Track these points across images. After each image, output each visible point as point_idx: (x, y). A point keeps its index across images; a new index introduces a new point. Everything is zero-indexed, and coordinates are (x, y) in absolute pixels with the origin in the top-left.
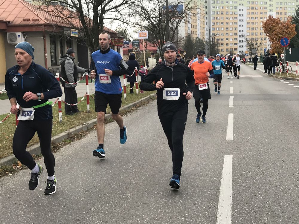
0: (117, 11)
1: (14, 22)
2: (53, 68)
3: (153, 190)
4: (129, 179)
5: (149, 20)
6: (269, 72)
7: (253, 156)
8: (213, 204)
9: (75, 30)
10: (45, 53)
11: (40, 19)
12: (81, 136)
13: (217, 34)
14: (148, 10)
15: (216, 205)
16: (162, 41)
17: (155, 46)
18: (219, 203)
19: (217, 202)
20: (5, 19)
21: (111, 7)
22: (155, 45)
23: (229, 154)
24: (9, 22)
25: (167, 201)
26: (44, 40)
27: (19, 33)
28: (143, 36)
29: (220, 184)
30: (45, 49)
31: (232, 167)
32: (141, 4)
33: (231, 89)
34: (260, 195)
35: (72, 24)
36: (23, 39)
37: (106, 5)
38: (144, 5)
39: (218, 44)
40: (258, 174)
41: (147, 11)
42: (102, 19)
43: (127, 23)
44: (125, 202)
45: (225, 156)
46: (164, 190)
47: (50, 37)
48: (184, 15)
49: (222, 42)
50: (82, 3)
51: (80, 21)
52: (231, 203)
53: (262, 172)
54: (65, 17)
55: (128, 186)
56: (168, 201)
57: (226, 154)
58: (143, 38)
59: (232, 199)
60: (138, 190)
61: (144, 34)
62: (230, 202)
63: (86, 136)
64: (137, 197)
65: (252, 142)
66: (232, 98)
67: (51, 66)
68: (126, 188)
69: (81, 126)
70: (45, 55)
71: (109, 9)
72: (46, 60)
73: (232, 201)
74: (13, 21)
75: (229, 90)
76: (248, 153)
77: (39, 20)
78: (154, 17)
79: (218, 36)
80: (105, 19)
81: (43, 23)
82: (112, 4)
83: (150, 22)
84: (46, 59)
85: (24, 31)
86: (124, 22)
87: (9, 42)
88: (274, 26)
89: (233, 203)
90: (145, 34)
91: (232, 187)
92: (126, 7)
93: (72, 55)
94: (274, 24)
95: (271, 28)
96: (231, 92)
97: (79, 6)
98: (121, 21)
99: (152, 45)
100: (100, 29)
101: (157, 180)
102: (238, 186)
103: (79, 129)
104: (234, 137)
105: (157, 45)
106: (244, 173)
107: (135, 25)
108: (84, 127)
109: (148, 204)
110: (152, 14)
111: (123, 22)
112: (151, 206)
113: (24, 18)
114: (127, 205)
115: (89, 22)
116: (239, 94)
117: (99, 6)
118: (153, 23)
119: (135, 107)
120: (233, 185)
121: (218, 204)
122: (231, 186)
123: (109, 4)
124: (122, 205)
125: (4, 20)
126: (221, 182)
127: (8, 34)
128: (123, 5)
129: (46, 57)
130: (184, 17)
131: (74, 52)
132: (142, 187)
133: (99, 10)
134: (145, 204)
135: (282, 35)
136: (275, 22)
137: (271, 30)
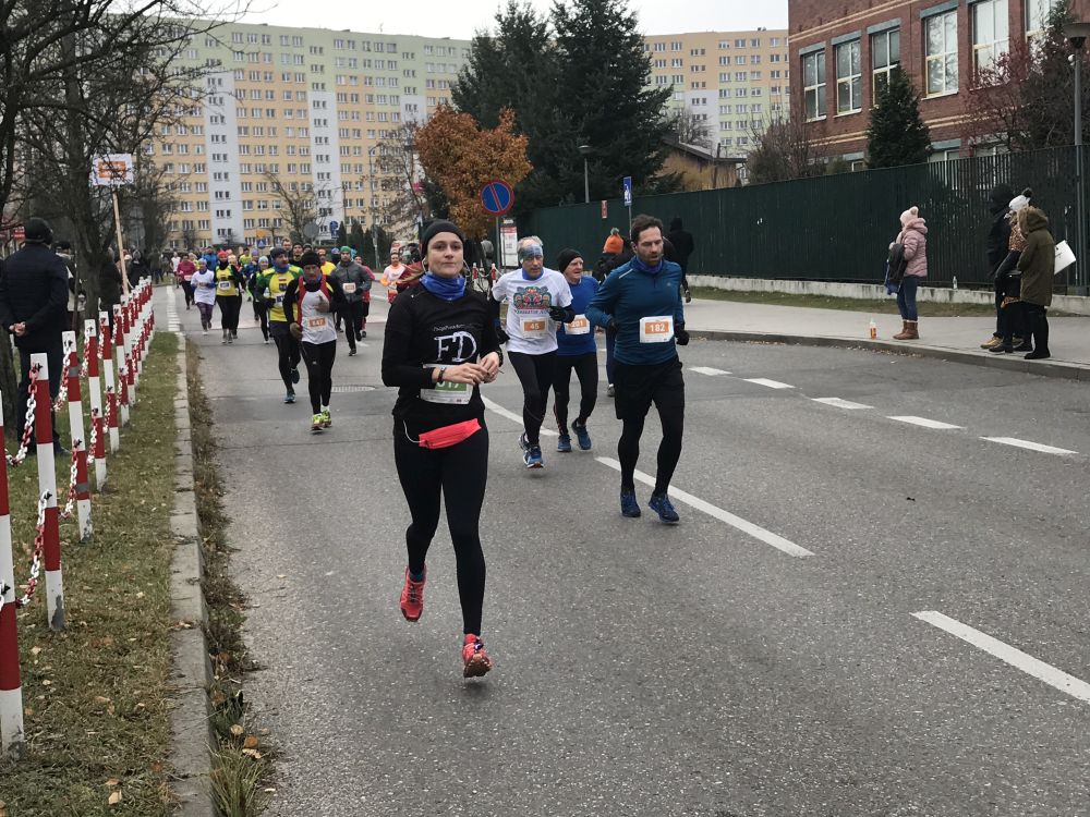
90: (119, 166)
95: (447, 150)
135: (489, 174)
136: (462, 128)
137: (448, 154)
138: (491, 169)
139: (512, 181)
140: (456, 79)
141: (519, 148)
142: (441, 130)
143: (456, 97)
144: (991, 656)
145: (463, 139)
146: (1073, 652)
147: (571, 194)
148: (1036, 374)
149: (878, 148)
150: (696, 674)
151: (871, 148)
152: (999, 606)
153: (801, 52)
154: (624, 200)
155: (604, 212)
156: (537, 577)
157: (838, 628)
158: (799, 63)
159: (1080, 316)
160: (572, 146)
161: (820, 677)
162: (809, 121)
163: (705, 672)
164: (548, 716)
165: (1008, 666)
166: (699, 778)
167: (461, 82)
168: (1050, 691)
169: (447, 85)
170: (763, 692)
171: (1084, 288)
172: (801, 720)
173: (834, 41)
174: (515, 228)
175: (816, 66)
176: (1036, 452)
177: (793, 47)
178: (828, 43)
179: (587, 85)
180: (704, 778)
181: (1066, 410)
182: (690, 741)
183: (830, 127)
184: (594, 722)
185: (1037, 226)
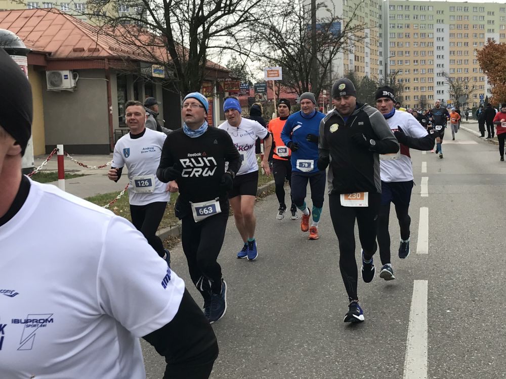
0: (230, 34)
1: (58, 53)
2: (122, 130)
3: (292, 340)
4: (250, 320)
5: (283, 49)
6: (489, 136)
7: (463, 281)
8: (395, 365)
9: (158, 66)
10: (109, 106)
11: (100, 49)
12: (169, 246)
13: (398, 71)
14: (282, 32)
15: (399, 367)
16: (305, 83)
17: (292, 93)
18: (405, 364)
19: (402, 363)
20: (42, 49)
21: (219, 28)
22: (294, 91)
23: (423, 278)
24: (50, 53)
25: (315, 360)
26: (108, 83)
27: (67, 73)
28: (273, 75)
29: (406, 330)
30: (109, 97)
31: (427, 302)
32: (271, 22)
33: (424, 164)
34: (476, 350)
35: (154, 57)
36: (73, 81)
37: (211, 24)
38: (275, 24)
39: (401, 88)
40: (472, 314)
41: (279, 34)
42: (204, 47)
43: (246, 55)
44: (244, 361)
45: (415, 281)
46: (310, 340)
47: (118, 78)
48: (342, 40)
49: (407, 85)
50: (171, 22)
51: (168, 52)
52: (426, 365)
53: (479, 310)
54: (142, 45)
55: (249, 333)
56: (317, 360)
57: (417, 279)
58: (274, 79)
59: (428, 358)
60: (265, 340)
61: (274, 72)
62: (425, 362)
63: (176, 245)
64: (263, 352)
65: (462, 258)
66: (425, 180)
67: (120, 127)
68: (245, 336)
69: (168, 229)
70: (109, 108)
71: (217, 32)
72: (110, 116)
73: (428, 361)
74: (57, 51)
75: (421, 167)
76: (454, 276)
77: (99, 51)
78: (292, 44)
79: (400, 75)
80: (209, 47)
81: (106, 54)
82: (222, 22)
83: (285, 51)
84: (111, 114)
85: (75, 68)
86: (242, 53)
87: (49, 87)
88: (497, 58)
89: (430, 365)
90: (276, 72)
91: (427, 337)
92: (244, 28)
93: (153, 109)
94: (498, 54)
95: (491, 61)
96: (424, 170)
97: (165, 27)
98: (237, 51)
99: (289, 91)
100: (200, 63)
101: (297, 323)
102: (438, 334)
103: (164, 234)
104: (430, 248)
105: (296, 91)
106: (448, 311)
107: (260, 58)
108: (173, 229)
109: (283, 364)
110: (289, 38)
111: (240, 52)
112: (287, 368)
113: (74, 46)
114: (246, 367)
115: (183, 53)
116: (438, 173)
117: (199, 27)
118: (290, 53)
119: (259, 197)
120: (428, 332)
121: (403, 365)
122: (426, 334)
123: (217, 23)
124: (239, 365)
125: (40, 50)
126: (408, 327)
127: (47, 73)
128: (240, 24)
129: (111, 112)
130: (342, 43)
131: (156, 103)
132: (272, 334)
133: (200, 33)
134: (277, 364)
136: (500, 50)
137: (492, 63)
142: (488, 52)
145: (500, 56)
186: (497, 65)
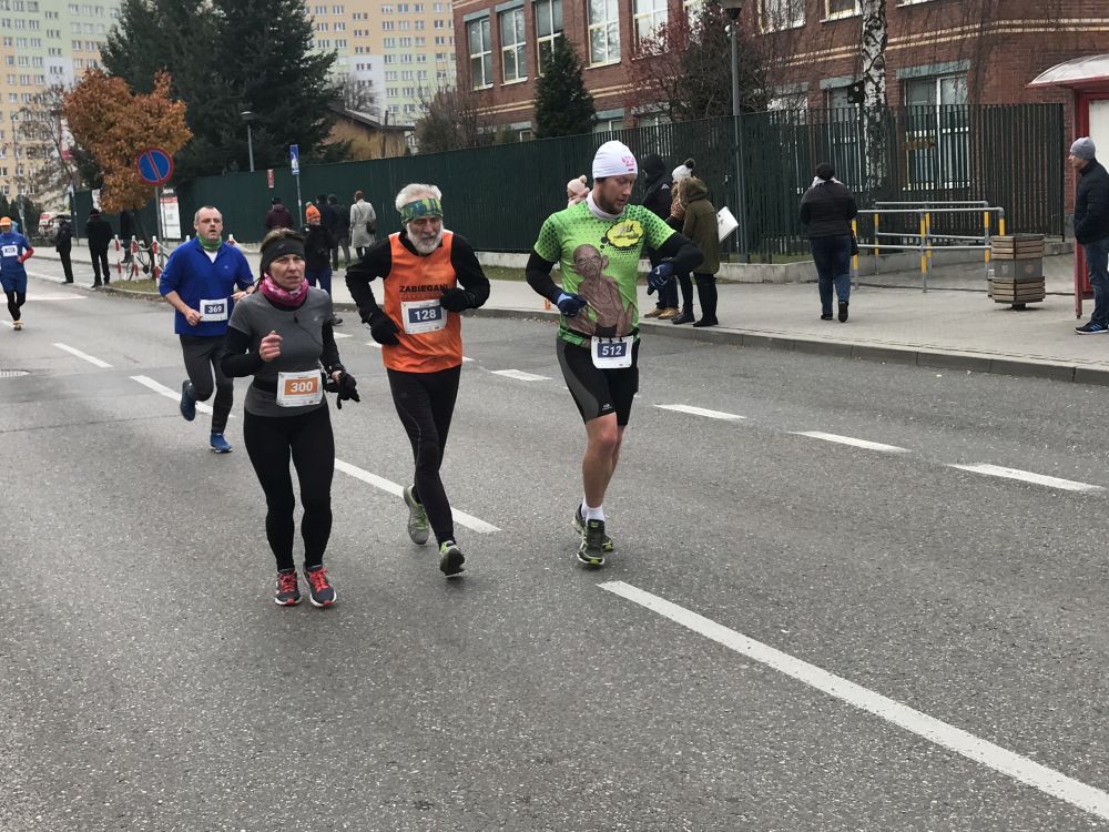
88: (110, 109)
95: (98, 117)
96: (96, 361)
135: (145, 141)
136: (114, 92)
137: (100, 121)
138: (148, 137)
139: (170, 149)
140: (105, 40)
141: (177, 114)
142: (91, 96)
143: (105, 59)
144: (675, 623)
145: (115, 105)
146: (753, 614)
147: (234, 163)
148: (704, 341)
149: (545, 118)
150: (388, 661)
151: (538, 118)
152: (680, 574)
153: (466, 18)
154: (291, 169)
155: (271, 181)
156: (218, 570)
157: (527, 603)
158: (464, 30)
159: (742, 282)
160: (234, 112)
161: (511, 655)
162: (476, 89)
163: (396, 657)
164: (235, 717)
165: (692, 632)
166: (395, 768)
167: (112, 45)
168: (732, 656)
169: (96, 47)
170: (457, 676)
171: (745, 257)
172: (495, 700)
173: (498, 8)
174: (176, 198)
175: (480, 34)
176: (707, 418)
177: (458, 14)
178: (492, 11)
179: (247, 48)
180: (400, 767)
181: (733, 376)
182: (386, 731)
183: (497, 95)
184: (284, 718)
185: (697, 197)
186: (112, 125)
